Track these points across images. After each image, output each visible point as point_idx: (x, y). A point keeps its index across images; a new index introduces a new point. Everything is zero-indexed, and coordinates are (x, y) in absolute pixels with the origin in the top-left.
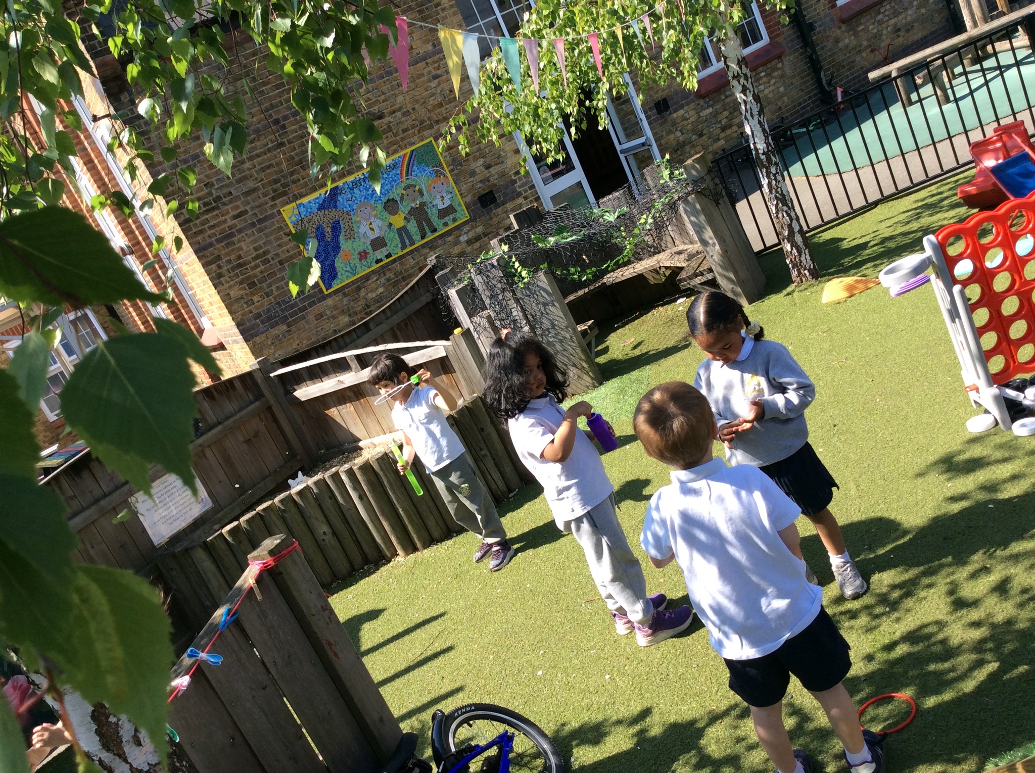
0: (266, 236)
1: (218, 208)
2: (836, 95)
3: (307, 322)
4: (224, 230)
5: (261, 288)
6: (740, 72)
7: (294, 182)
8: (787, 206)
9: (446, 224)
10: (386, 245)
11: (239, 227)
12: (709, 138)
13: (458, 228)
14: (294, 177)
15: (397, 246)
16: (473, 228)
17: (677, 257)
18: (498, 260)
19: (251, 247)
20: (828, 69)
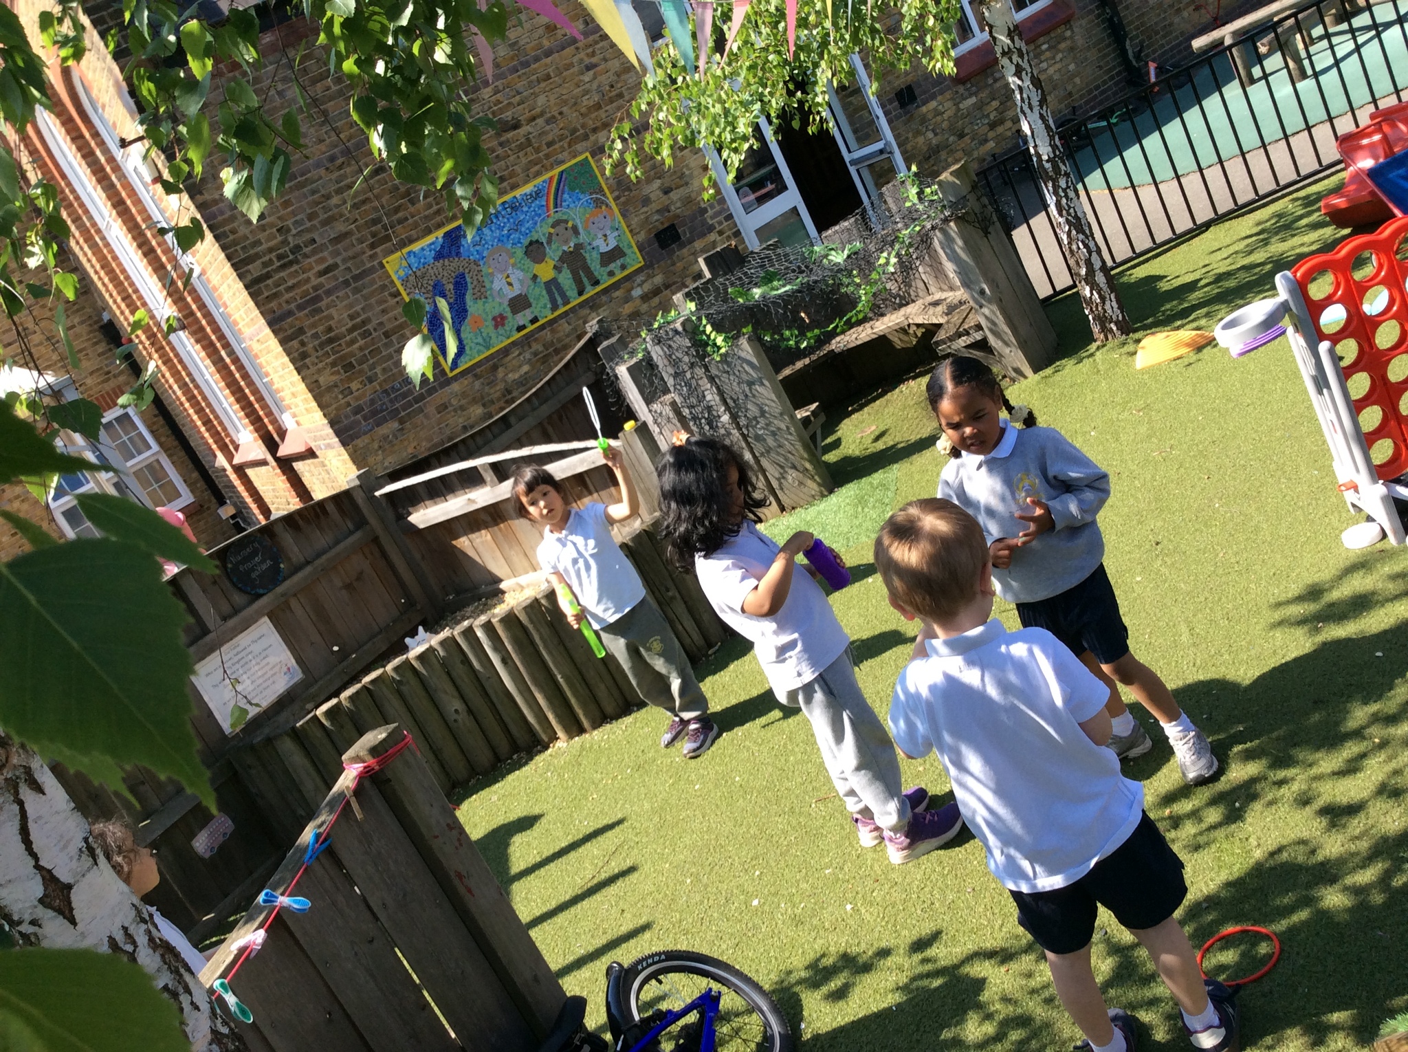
0: (366, 298)
1: (296, 261)
2: (1148, 73)
3: (427, 417)
4: (307, 293)
5: (361, 371)
6: (1012, 46)
7: (400, 222)
8: (1084, 233)
9: (611, 274)
10: (530, 305)
11: (327, 287)
12: (973, 139)
13: (628, 278)
14: (400, 215)
15: (545, 307)
16: (649, 277)
17: (931, 310)
18: (683, 324)
19: (345, 315)
20: (1137, 36)
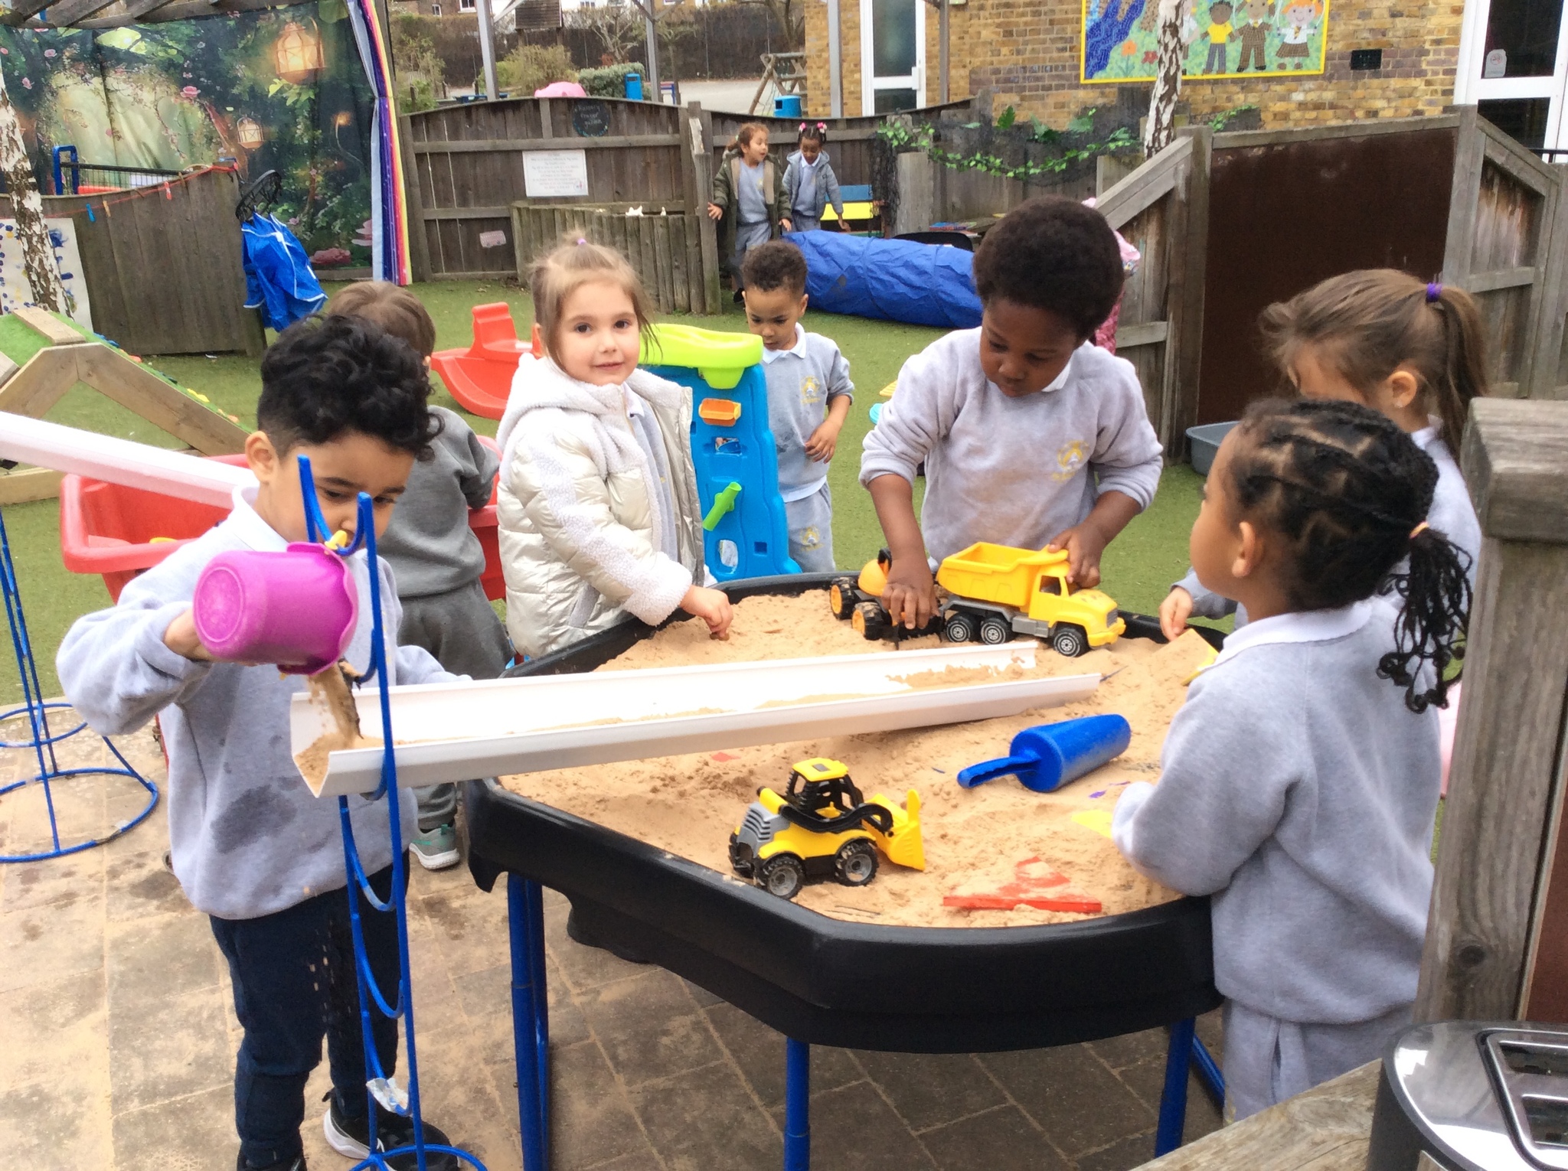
9: (1282, 67)
13: (1297, 79)
16: (1320, 88)
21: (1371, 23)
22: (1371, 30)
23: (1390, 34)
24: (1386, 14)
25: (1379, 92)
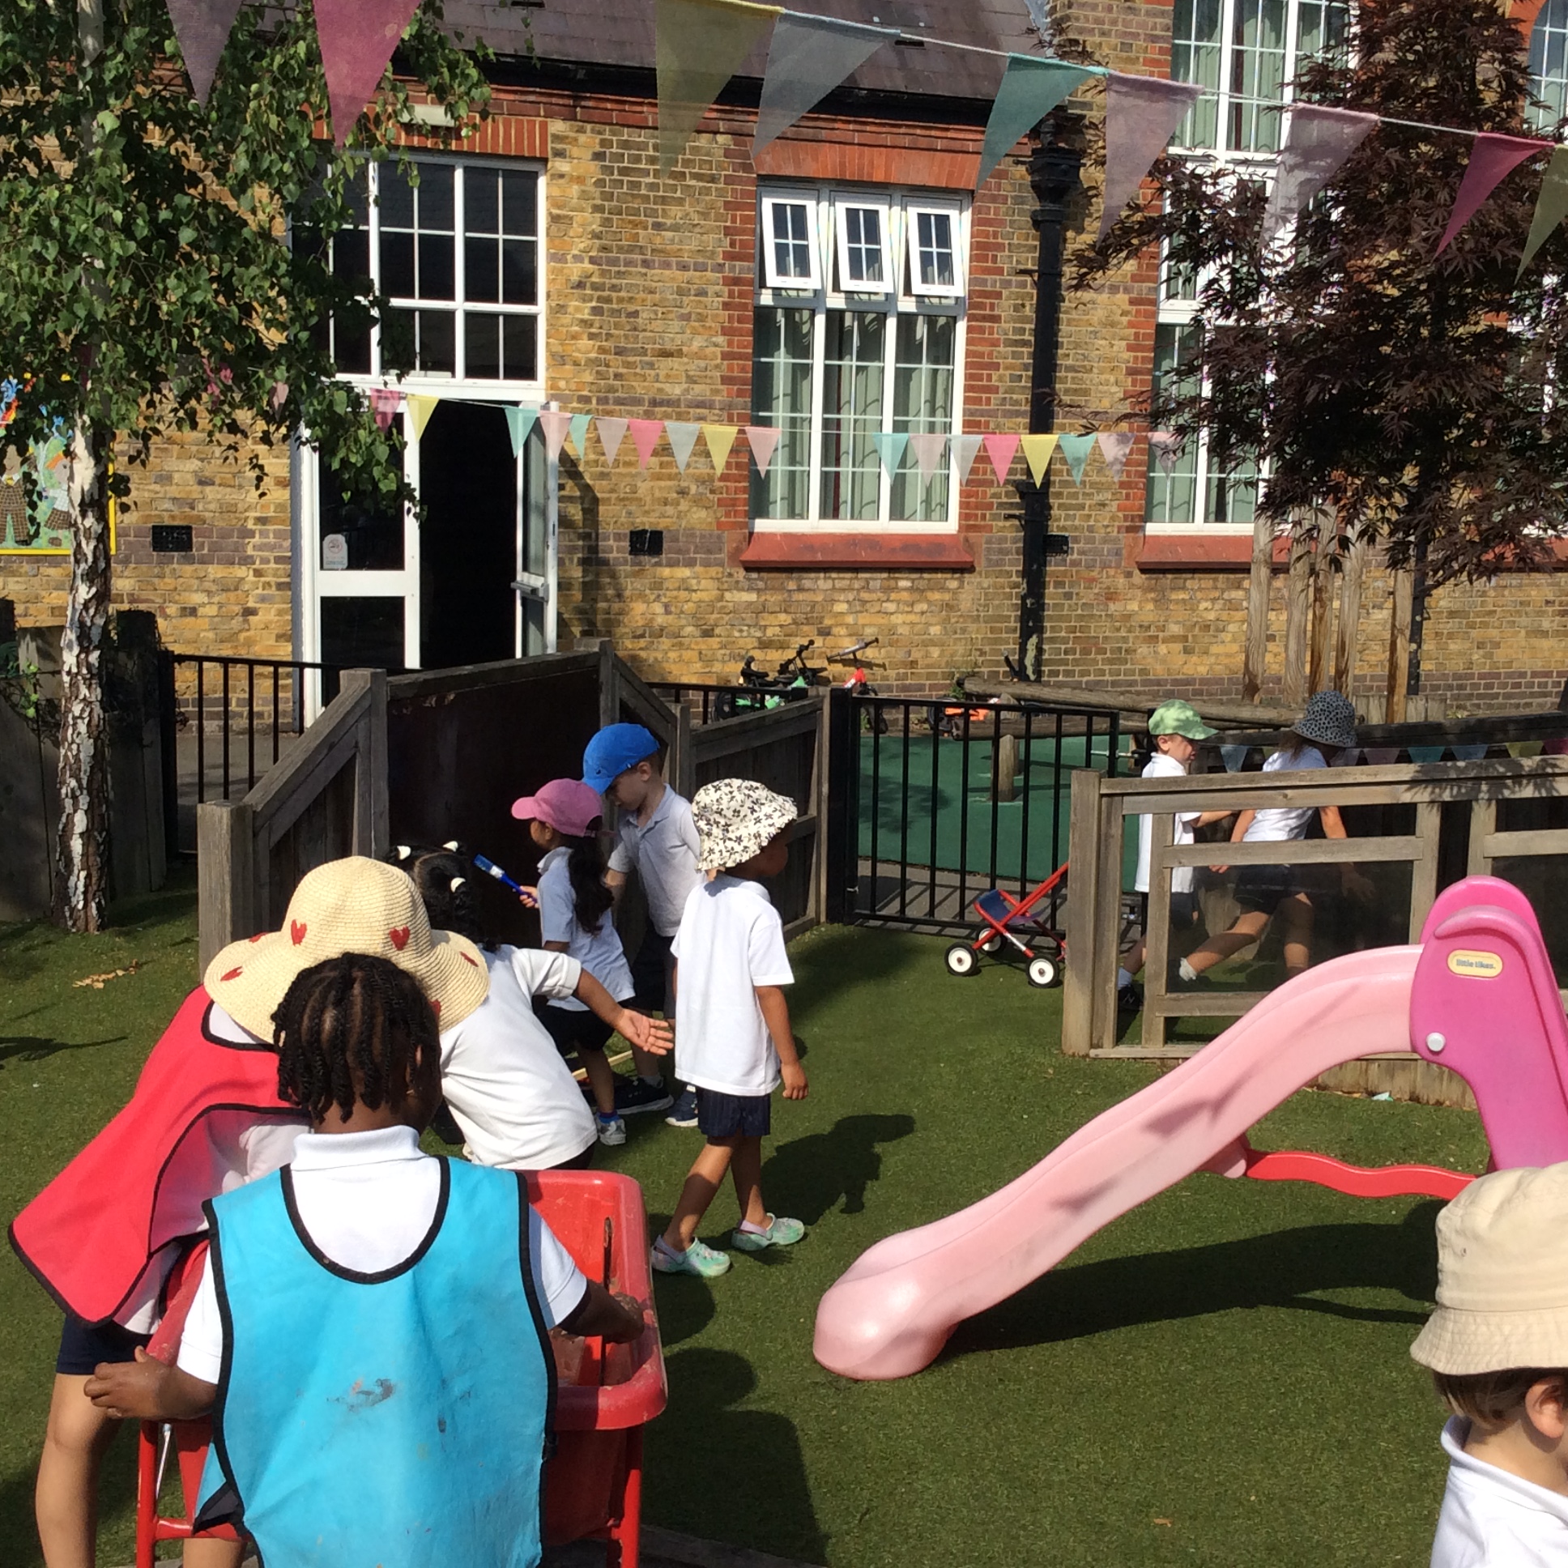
16: (114, 573)
21: (173, 491)
22: (174, 499)
23: (200, 507)
24: (191, 479)
25: (196, 582)
